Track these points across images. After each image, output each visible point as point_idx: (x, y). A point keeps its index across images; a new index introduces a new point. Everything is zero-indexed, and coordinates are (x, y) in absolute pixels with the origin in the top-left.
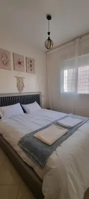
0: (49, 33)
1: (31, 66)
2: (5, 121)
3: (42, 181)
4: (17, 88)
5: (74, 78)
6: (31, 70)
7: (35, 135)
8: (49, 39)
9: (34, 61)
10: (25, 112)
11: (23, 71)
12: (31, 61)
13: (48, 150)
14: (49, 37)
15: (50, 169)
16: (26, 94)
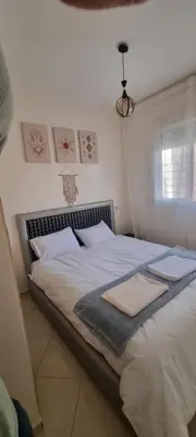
0: (124, 83)
1: (89, 148)
2: (45, 263)
3: (119, 377)
4: (63, 197)
5: (185, 166)
6: (90, 156)
7: (104, 296)
8: (125, 95)
9: (95, 137)
10: (81, 244)
11: (75, 162)
12: (88, 138)
13: (129, 325)
14: (125, 92)
15: (133, 359)
16: (83, 208)
